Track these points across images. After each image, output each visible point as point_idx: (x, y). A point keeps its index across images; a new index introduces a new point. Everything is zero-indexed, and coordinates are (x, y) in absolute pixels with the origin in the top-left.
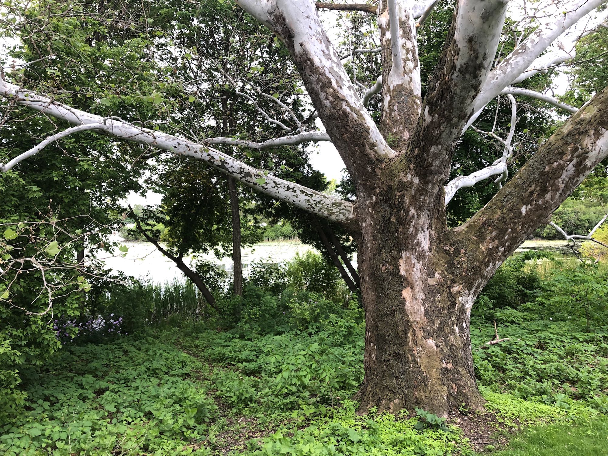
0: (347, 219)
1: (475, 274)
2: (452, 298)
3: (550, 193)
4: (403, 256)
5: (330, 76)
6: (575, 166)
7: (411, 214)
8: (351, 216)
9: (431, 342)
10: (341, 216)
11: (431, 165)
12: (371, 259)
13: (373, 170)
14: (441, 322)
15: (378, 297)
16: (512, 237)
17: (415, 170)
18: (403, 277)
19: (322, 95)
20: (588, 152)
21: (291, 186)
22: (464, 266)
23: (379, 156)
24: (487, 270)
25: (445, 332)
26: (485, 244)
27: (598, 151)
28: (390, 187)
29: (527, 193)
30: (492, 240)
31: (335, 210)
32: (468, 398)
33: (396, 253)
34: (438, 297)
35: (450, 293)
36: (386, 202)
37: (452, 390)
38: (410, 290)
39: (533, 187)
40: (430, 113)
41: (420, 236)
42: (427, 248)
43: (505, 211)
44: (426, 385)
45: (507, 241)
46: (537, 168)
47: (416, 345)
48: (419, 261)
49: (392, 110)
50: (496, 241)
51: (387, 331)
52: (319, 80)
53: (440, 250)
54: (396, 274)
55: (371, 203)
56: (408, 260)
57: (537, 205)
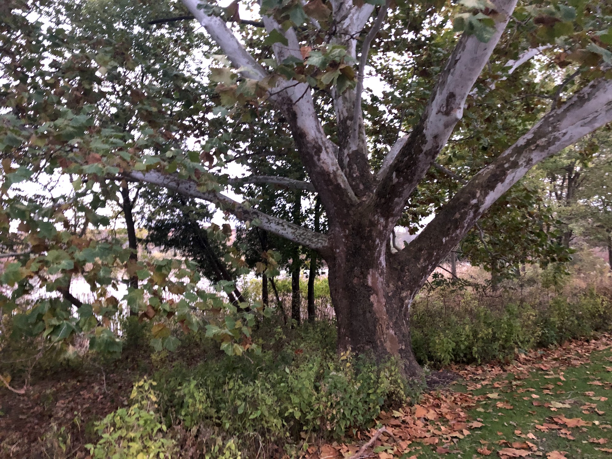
0: (323, 247)
2: (402, 300)
3: (459, 229)
4: (371, 272)
6: (473, 212)
7: (376, 243)
8: (326, 244)
10: (319, 244)
11: (394, 210)
13: (348, 211)
14: (396, 318)
16: (436, 258)
18: (370, 287)
22: (408, 279)
23: (351, 202)
24: (421, 281)
26: (420, 263)
27: (486, 204)
28: (361, 224)
30: (425, 260)
31: (315, 240)
33: (365, 270)
35: (401, 297)
36: (357, 235)
38: (376, 296)
39: (449, 225)
40: (396, 176)
41: (381, 258)
43: (432, 240)
45: (433, 261)
48: (380, 276)
50: (427, 261)
51: (361, 327)
52: (314, 147)
53: (392, 268)
54: (365, 285)
55: (345, 235)
56: (373, 276)
57: (452, 237)
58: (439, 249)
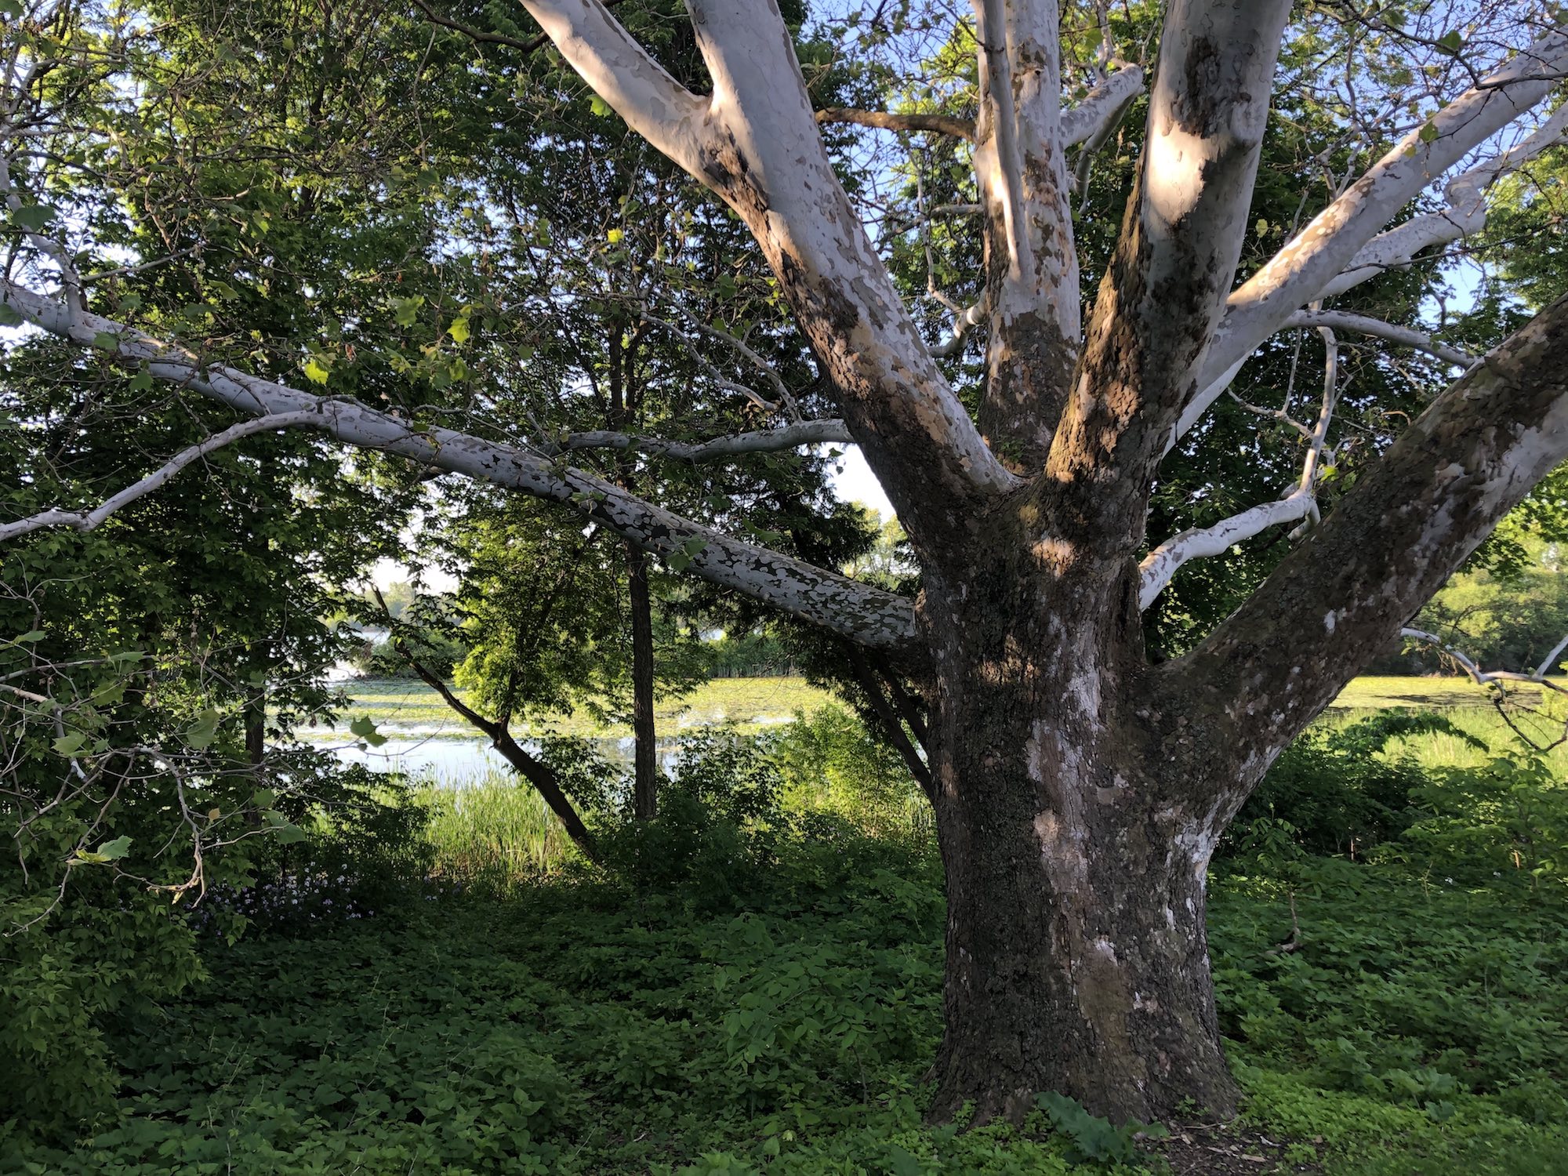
0: (901, 639)
1: (1212, 777)
2: (1157, 837)
3: (1393, 579)
4: (1036, 732)
5: (853, 298)
6: (1452, 514)
7: (1052, 630)
8: (910, 632)
9: (1103, 945)
10: (886, 631)
11: (1097, 512)
12: (958, 739)
13: (960, 521)
14: (1129, 897)
15: (974, 833)
16: (1304, 687)
17: (1059, 525)
18: (1036, 784)
20: (1483, 481)
21: (765, 560)
22: (1185, 757)
23: (973, 489)
24: (1243, 767)
25: (1138, 921)
26: (1238, 704)
27: (1506, 479)
28: (1001, 564)
29: (1338, 580)
30: (1255, 694)
31: (870, 618)
32: (1197, 1088)
33: (1019, 724)
34: (1123, 835)
35: (1153, 824)
36: (993, 599)
37: (1157, 1069)
38: (1052, 818)
39: (1352, 566)
41: (1076, 683)
42: (1095, 713)
43: (1284, 621)
44: (1092, 1055)
45: (1290, 696)
46: (1362, 520)
47: (1068, 954)
48: (1073, 745)
49: (1009, 376)
50: (1265, 698)
51: (999, 918)
53: (1126, 718)
54: (1017, 776)
55: (958, 603)
56: (1046, 743)
57: (1364, 610)
58: (1308, 654)
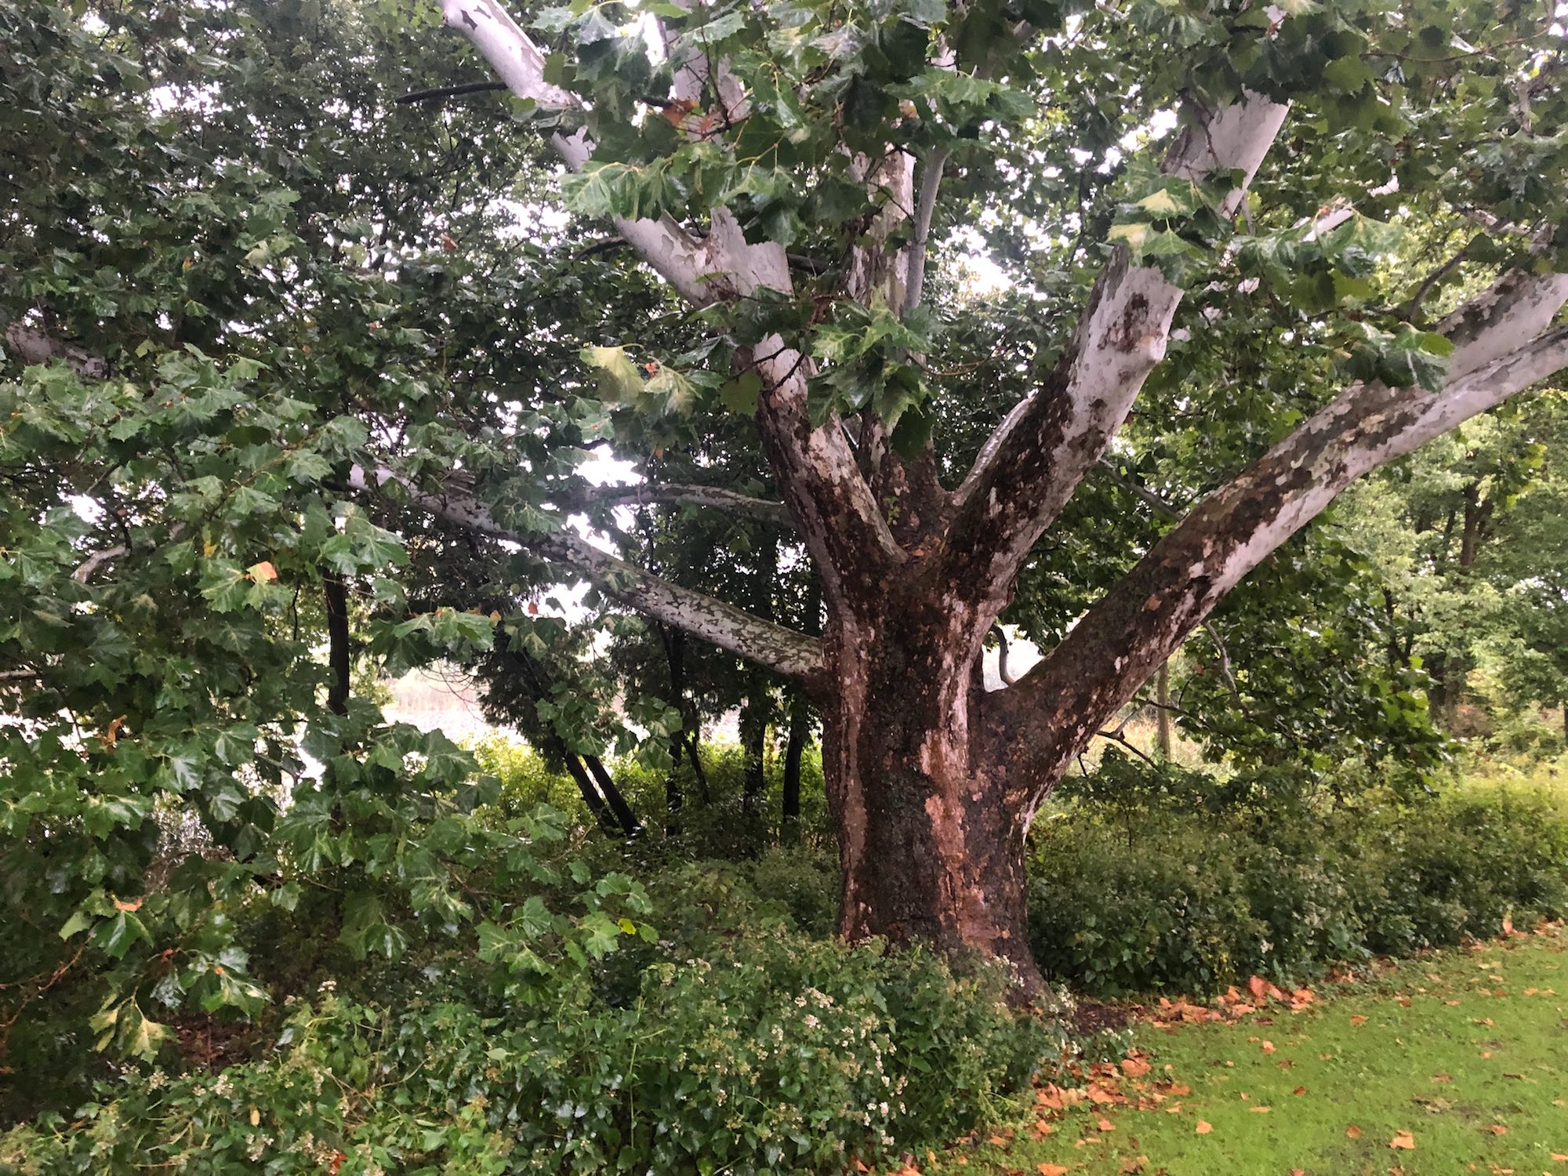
0: (812, 670)
1: (1040, 772)
2: (1007, 815)
4: (928, 739)
6: (1195, 596)
8: (820, 664)
9: (976, 894)
14: (990, 857)
15: (875, 815)
16: (1098, 710)
17: (960, 590)
18: (927, 778)
19: (797, 445)
20: (1215, 576)
23: (884, 559)
25: (996, 875)
26: (1056, 720)
28: (907, 615)
29: (1123, 637)
30: (1067, 713)
31: (791, 652)
35: (1003, 805)
36: (897, 642)
38: (939, 802)
39: (1133, 626)
40: (998, 499)
41: (955, 704)
42: (965, 725)
45: (1089, 717)
46: (1140, 597)
47: (954, 900)
48: (953, 748)
49: (889, 475)
51: (897, 878)
54: (913, 772)
55: (866, 643)
56: (935, 747)
57: (1138, 658)
58: (1104, 687)
